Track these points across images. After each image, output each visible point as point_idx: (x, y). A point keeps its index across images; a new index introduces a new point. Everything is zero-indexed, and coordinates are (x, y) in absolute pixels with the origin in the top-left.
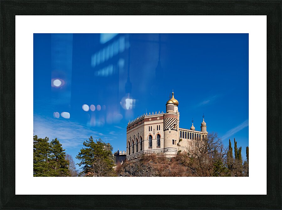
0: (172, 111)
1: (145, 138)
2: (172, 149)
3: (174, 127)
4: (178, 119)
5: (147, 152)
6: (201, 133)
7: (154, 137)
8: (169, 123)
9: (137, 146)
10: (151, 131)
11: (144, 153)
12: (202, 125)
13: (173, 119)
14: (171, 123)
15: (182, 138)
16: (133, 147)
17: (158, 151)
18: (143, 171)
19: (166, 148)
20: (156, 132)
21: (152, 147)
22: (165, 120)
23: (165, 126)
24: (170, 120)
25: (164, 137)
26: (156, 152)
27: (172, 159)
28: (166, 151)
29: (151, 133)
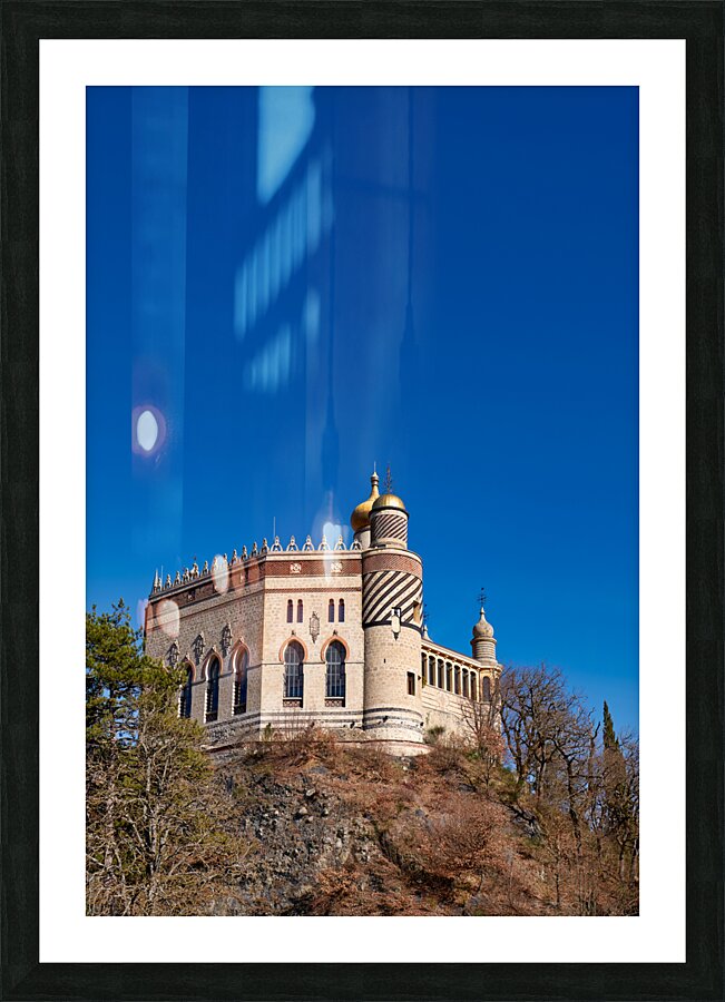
1: (265, 653)
2: (403, 715)
3: (414, 616)
5: (278, 722)
7: (315, 652)
10: (300, 620)
11: (261, 726)
13: (409, 580)
14: (403, 596)
17: (334, 721)
18: (275, 816)
19: (373, 711)
20: (327, 631)
21: (301, 701)
22: (373, 581)
23: (370, 608)
24: (395, 581)
25: (362, 655)
26: (324, 725)
27: (414, 764)
28: (373, 722)
29: (296, 631)
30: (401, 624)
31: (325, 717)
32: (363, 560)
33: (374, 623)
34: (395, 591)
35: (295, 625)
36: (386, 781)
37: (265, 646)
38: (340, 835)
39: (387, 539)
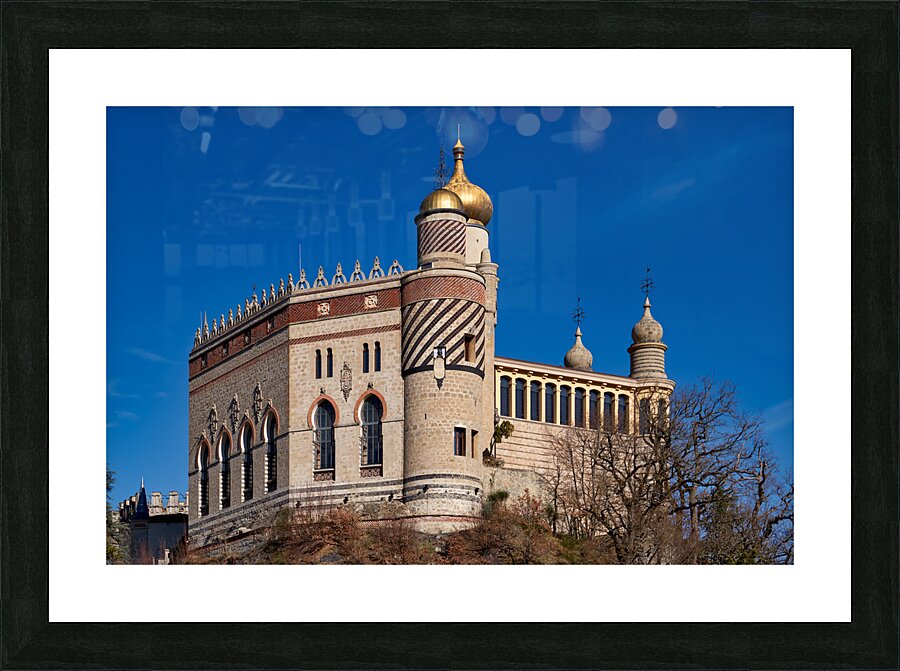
0: (452, 255)
1: (292, 418)
2: (455, 481)
3: (466, 355)
4: (490, 302)
5: (308, 499)
6: (629, 388)
7: (348, 410)
8: (434, 330)
9: (248, 464)
10: (330, 374)
11: (291, 505)
12: (636, 337)
13: (458, 307)
14: (449, 331)
15: (513, 419)
16: (226, 473)
17: (370, 494)
19: (413, 479)
20: (360, 384)
21: (334, 472)
22: (412, 314)
23: (409, 350)
24: (438, 312)
25: (402, 411)
26: (359, 499)
28: (413, 492)
29: (326, 388)
30: (447, 367)
31: (360, 490)
32: (402, 288)
33: (413, 370)
34: (439, 325)
35: (325, 381)
37: (292, 410)
39: (434, 255)
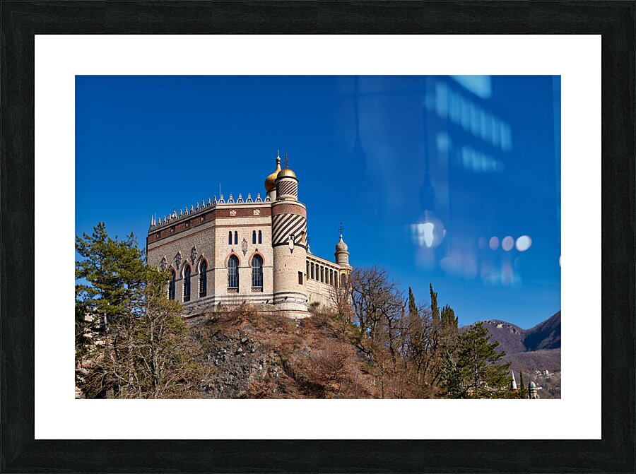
1: (216, 262)
2: (298, 296)
3: (302, 240)
5: (225, 301)
7: (245, 261)
8: (289, 227)
10: (236, 243)
11: (216, 303)
13: (299, 219)
14: (295, 228)
17: (257, 300)
18: (224, 353)
19: (279, 294)
20: (251, 249)
21: (238, 289)
22: (278, 219)
23: (276, 235)
24: (291, 219)
25: (272, 263)
26: (251, 302)
27: (303, 323)
28: (279, 300)
29: (234, 249)
30: (295, 244)
31: (252, 298)
32: (272, 208)
33: (279, 244)
34: (291, 225)
35: (233, 246)
36: (286, 333)
37: (216, 258)
38: (261, 363)
39: (286, 195)
